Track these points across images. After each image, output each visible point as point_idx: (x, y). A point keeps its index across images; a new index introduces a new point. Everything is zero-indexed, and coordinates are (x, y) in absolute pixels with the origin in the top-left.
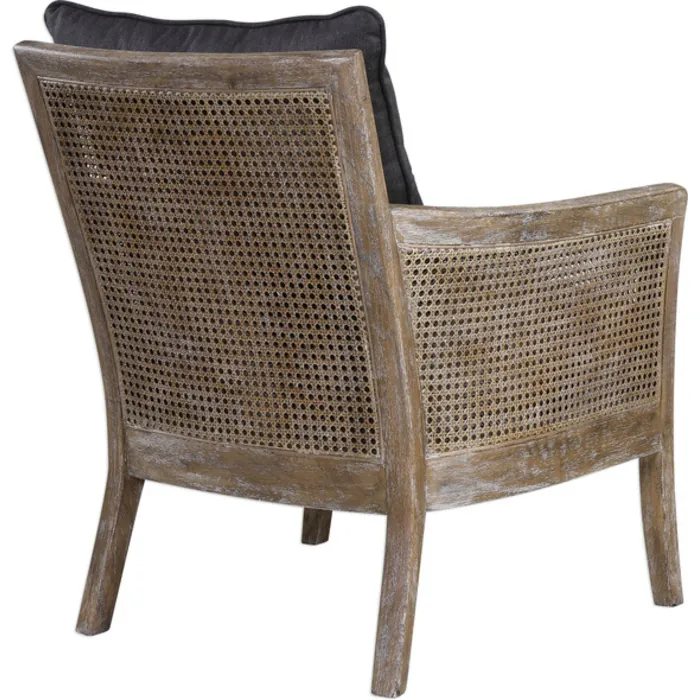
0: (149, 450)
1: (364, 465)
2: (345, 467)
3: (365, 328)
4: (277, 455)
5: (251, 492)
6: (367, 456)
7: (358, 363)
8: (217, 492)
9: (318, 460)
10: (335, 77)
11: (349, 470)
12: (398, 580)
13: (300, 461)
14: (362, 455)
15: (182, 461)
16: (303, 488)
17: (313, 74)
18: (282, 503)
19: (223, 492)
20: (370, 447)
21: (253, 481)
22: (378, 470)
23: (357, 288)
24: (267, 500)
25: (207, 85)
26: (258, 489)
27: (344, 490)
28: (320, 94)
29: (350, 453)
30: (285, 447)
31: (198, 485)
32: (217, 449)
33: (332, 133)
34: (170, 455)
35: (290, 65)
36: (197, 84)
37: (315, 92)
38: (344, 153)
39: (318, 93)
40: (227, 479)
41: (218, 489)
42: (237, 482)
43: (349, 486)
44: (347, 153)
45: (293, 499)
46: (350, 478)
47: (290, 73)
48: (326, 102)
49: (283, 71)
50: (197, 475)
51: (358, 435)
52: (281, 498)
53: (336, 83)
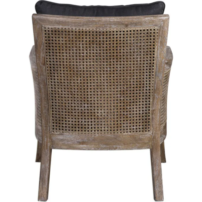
0: (62, 140)
1: (145, 135)
2: (139, 137)
3: (152, 95)
4: (116, 136)
5: (106, 148)
6: (147, 132)
7: (148, 105)
8: (93, 150)
9: (130, 135)
10: (163, 23)
11: (140, 137)
12: (159, 167)
13: (124, 137)
14: (145, 132)
15: (77, 142)
16: (125, 144)
17: (156, 22)
18: (117, 150)
19: (95, 149)
20: (147, 130)
21: (107, 144)
22: (149, 136)
23: (153, 84)
24: (112, 150)
25: (117, 27)
26: (108, 147)
27: (139, 143)
28: (156, 28)
29: (141, 132)
30: (119, 133)
31: (84, 149)
32: (93, 137)
33: (157, 39)
34: (72, 141)
35: (149, 20)
36: (113, 26)
37: (154, 27)
38: (159, 45)
39: (155, 27)
40: (97, 145)
41: (93, 149)
42: (100, 146)
43: (140, 142)
44: (160, 45)
45: (121, 148)
46: (140, 139)
47: (148, 22)
48: (158, 30)
49: (146, 21)
50: (84, 145)
51: (144, 127)
52: (117, 148)
53: (162, 24)
